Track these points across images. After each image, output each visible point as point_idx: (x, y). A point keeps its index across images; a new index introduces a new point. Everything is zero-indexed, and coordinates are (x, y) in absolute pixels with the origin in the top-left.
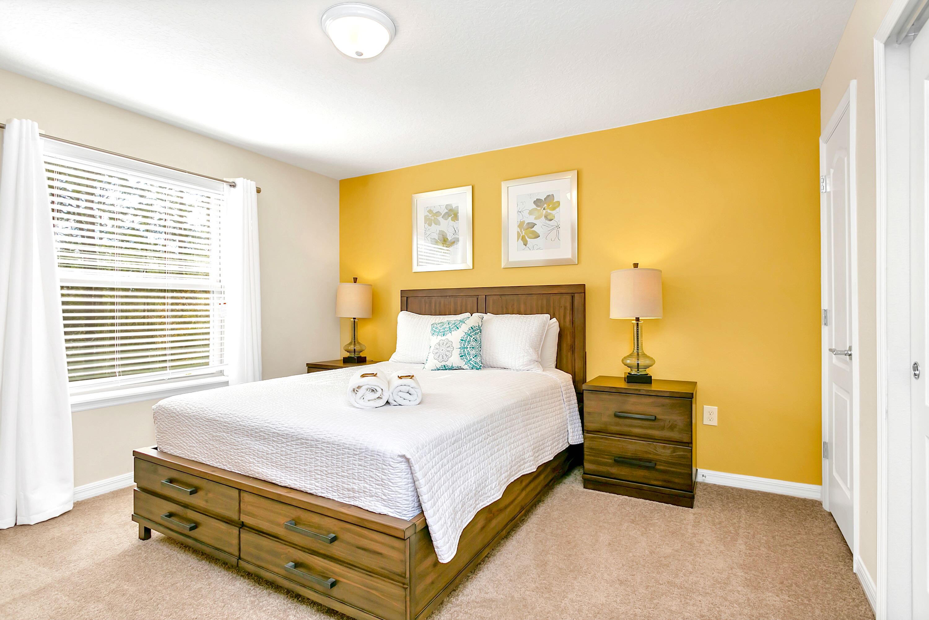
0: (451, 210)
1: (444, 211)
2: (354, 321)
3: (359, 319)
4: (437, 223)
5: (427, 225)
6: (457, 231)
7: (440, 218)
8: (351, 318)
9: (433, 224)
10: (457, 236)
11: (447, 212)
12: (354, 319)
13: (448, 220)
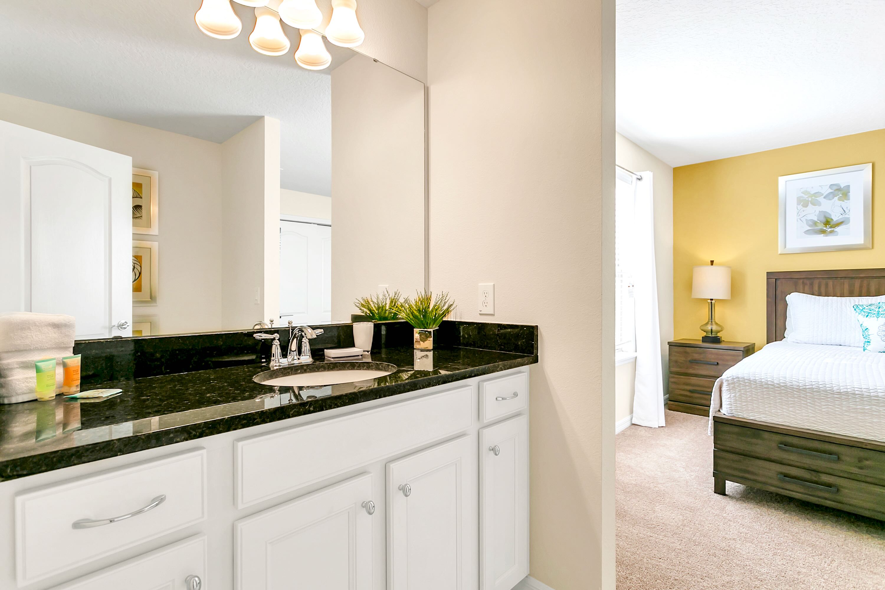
0: (839, 189)
1: (827, 191)
2: (711, 302)
3: (717, 300)
4: (819, 204)
5: (800, 207)
6: (847, 211)
7: (821, 199)
8: (708, 299)
9: (810, 204)
10: (847, 216)
11: (832, 192)
12: (712, 300)
13: (833, 200)
